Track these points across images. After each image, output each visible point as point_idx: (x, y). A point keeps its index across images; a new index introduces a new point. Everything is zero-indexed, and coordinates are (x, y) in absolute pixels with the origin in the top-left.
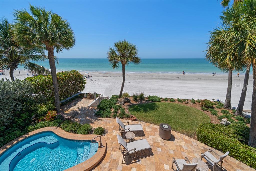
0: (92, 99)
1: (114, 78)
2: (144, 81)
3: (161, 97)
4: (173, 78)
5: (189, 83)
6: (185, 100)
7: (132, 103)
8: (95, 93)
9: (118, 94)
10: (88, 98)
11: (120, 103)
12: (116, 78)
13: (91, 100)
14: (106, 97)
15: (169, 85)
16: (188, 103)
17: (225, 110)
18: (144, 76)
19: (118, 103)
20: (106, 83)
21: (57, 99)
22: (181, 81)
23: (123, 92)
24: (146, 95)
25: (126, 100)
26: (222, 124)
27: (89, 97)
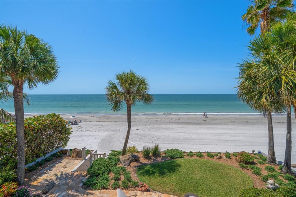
0: (78, 158)
1: (114, 123)
2: (158, 126)
3: (183, 151)
4: (198, 122)
5: (219, 129)
6: (216, 154)
7: (141, 163)
8: (84, 149)
9: (120, 149)
10: (73, 157)
11: (124, 162)
12: (117, 123)
13: (77, 160)
14: (102, 155)
15: (194, 132)
16: (221, 158)
17: (269, 166)
18: (158, 120)
19: (120, 164)
20: (102, 131)
21: (20, 161)
22: (209, 126)
23: (128, 145)
24: (163, 148)
25: (132, 158)
26: (268, 188)
27: (75, 155)
